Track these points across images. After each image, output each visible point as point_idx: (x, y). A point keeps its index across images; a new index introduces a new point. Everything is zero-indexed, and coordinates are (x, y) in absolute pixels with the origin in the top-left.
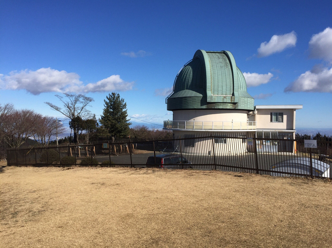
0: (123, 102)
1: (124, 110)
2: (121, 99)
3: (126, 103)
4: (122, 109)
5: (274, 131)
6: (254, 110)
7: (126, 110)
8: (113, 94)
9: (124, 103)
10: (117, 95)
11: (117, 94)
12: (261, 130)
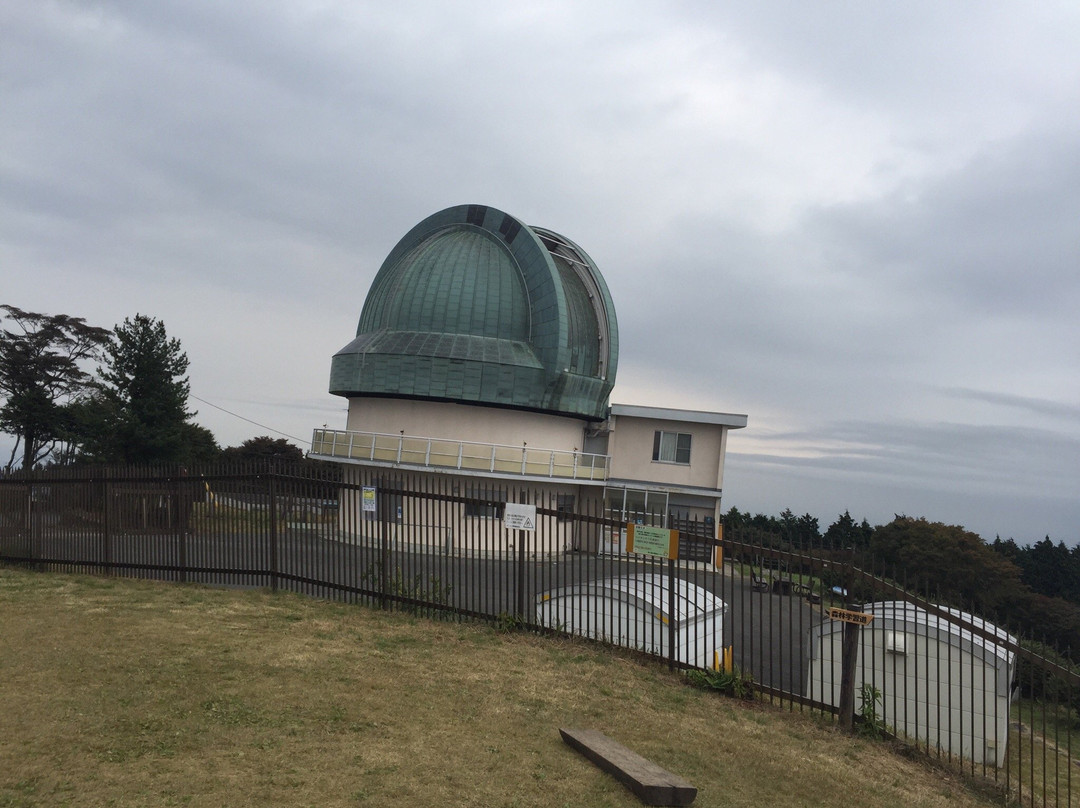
0: (175, 350)
1: (176, 379)
2: (169, 340)
3: (184, 356)
4: (169, 376)
5: (657, 489)
6: (607, 418)
7: (183, 380)
8: (144, 321)
9: (179, 354)
10: (155, 325)
11: (157, 321)
12: (621, 485)
